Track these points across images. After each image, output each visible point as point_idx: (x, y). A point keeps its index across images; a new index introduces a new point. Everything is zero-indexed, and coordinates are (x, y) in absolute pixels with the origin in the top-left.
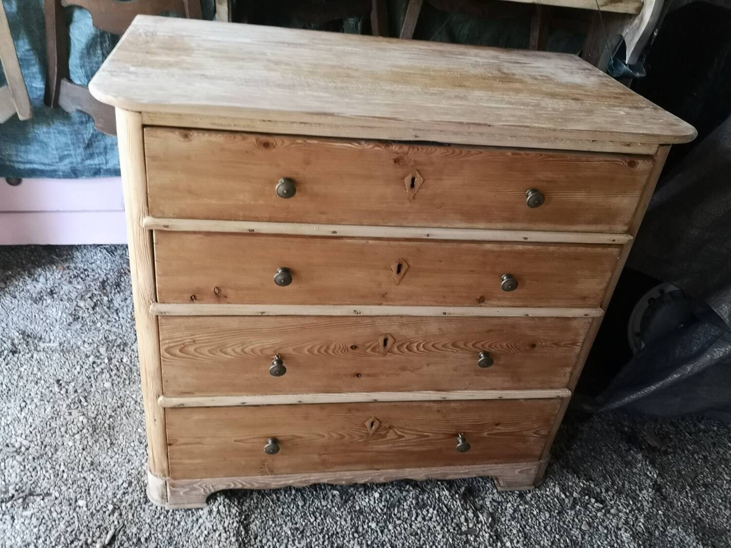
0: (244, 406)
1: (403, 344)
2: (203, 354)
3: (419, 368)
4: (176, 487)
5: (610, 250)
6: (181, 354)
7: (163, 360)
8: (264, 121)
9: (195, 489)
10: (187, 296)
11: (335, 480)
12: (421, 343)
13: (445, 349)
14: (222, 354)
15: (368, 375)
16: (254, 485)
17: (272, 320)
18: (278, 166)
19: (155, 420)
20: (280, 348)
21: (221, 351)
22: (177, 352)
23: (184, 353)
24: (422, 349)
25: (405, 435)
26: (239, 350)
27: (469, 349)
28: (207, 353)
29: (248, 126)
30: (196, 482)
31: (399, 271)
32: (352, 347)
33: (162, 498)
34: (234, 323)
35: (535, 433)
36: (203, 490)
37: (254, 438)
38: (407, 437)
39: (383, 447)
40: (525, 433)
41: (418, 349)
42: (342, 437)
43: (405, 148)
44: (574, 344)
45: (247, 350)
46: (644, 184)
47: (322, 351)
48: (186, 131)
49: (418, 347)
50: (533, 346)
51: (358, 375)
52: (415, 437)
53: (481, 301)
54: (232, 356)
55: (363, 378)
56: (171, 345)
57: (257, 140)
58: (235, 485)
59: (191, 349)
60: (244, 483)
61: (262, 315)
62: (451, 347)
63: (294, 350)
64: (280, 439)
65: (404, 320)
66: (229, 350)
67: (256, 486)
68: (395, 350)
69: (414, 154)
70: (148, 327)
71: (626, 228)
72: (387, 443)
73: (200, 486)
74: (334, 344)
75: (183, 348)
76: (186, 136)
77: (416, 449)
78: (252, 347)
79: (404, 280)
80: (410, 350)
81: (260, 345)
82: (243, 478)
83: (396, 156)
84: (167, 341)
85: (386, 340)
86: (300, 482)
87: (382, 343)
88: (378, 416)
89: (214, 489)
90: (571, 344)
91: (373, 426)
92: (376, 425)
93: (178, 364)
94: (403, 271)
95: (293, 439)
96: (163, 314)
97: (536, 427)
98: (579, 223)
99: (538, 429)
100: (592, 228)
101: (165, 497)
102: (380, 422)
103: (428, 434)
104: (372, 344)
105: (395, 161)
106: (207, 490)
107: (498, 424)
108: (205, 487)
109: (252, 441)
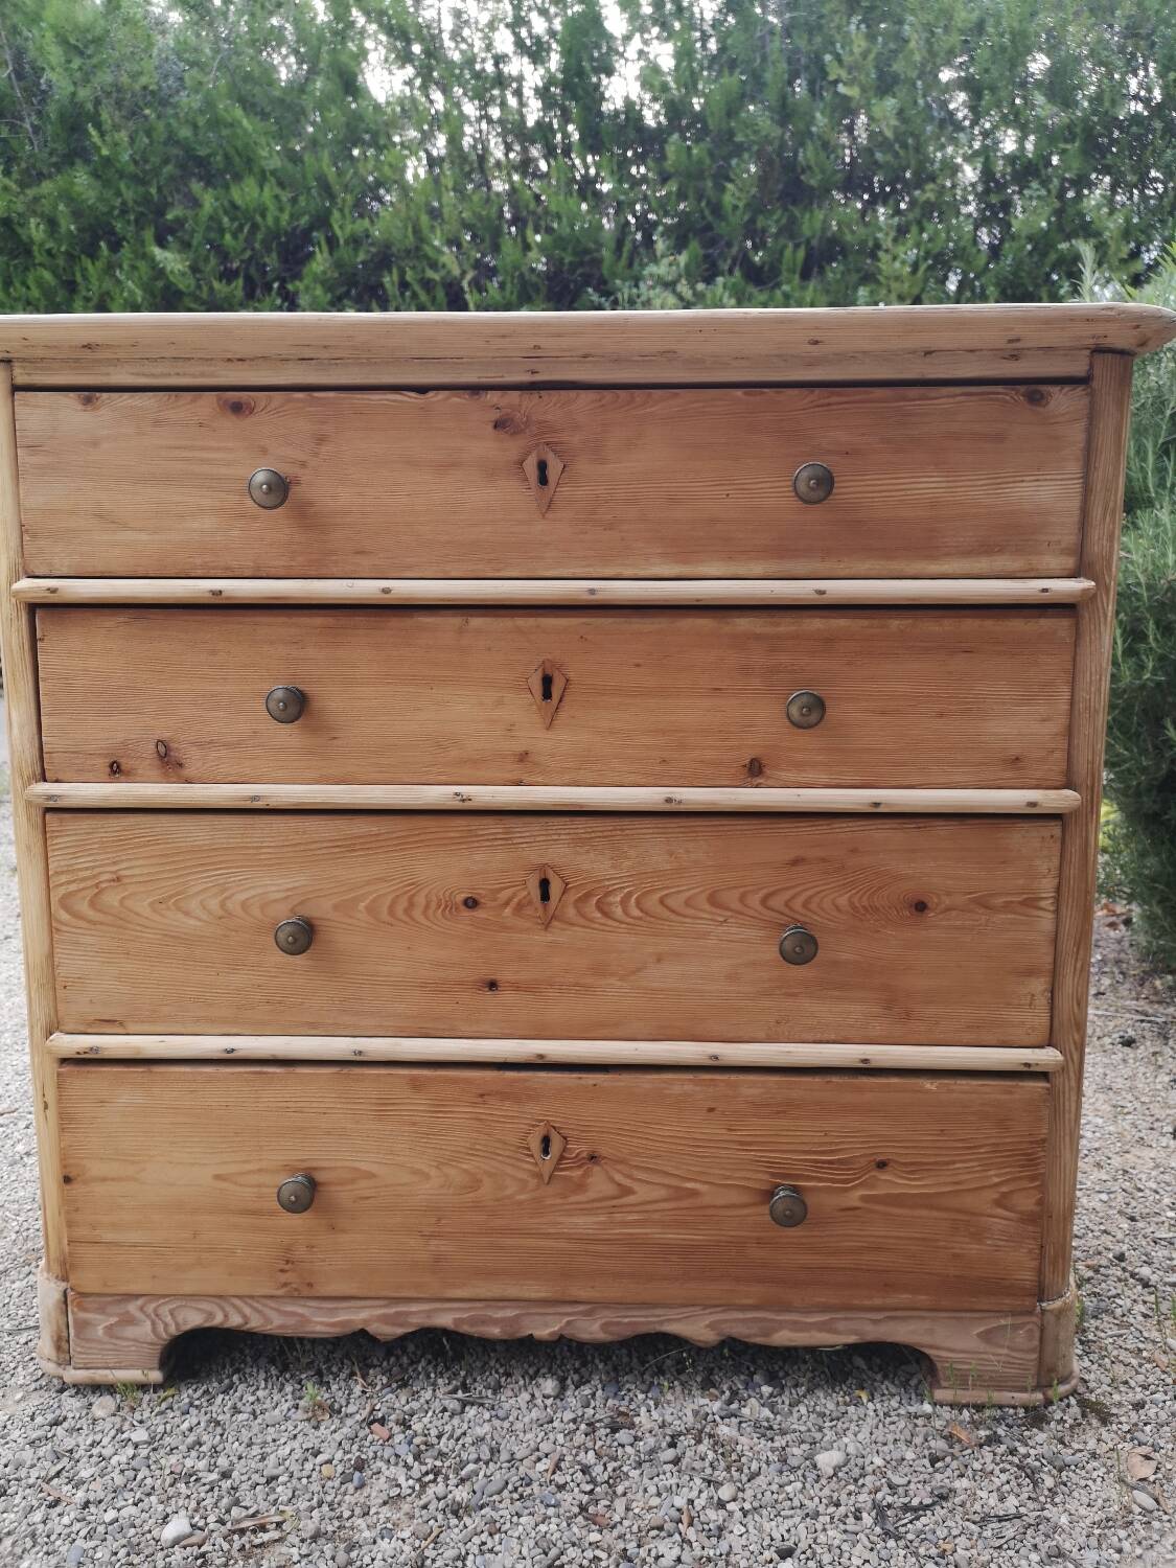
0: (230, 1059)
1: (588, 896)
2: (137, 914)
3: (639, 970)
4: (87, 1311)
6: (91, 914)
7: (58, 930)
8: (229, 360)
10: (102, 764)
12: (630, 894)
13: (691, 912)
14: (180, 916)
15: (517, 987)
16: (268, 1320)
18: (264, 451)
19: (46, 1107)
20: (301, 904)
21: (179, 909)
22: (83, 907)
23: (97, 910)
24: (636, 912)
25: (636, 1186)
26: (214, 904)
27: (752, 913)
28: (147, 912)
29: (203, 375)
31: (547, 695)
32: (466, 903)
33: (58, 1348)
34: (199, 832)
35: (998, 1203)
36: (150, 1326)
38: (643, 1193)
39: (584, 1223)
40: (969, 1201)
41: (625, 912)
42: (475, 1182)
43: (514, 395)
44: (1031, 902)
45: (229, 905)
47: (399, 911)
48: (90, 392)
49: (624, 902)
50: (921, 907)
51: (493, 985)
52: (663, 1193)
53: (755, 771)
54: (200, 920)
55: (506, 997)
56: (73, 887)
57: (219, 399)
58: (226, 1317)
59: (113, 900)
60: (248, 1313)
61: (255, 808)
62: (707, 907)
63: (336, 907)
64: (320, 1177)
65: (580, 828)
66: (194, 905)
67: (274, 1325)
68: (571, 912)
69: (532, 408)
70: (29, 848)
71: (1070, 562)
72: (591, 1208)
73: (141, 1309)
74: (426, 891)
75: (97, 895)
76: (89, 402)
77: (673, 1236)
78: (241, 897)
79: (564, 715)
80: (606, 914)
81: (260, 891)
83: (495, 415)
84: (63, 878)
85: (544, 884)
86: (385, 1319)
87: (536, 893)
88: (557, 1121)
89: (177, 1324)
90: (1023, 903)
91: (546, 1151)
92: (556, 1146)
93: (89, 940)
94: (556, 692)
95: (353, 1181)
96: (51, 804)
97: (996, 1180)
98: (948, 555)
99: (1004, 1189)
100: (982, 564)
101: (65, 1346)
102: (565, 1138)
103: (697, 1186)
104: (514, 895)
105: (497, 425)
106: (161, 1327)
107: (882, 1165)
108: (153, 1316)
109: (255, 1179)
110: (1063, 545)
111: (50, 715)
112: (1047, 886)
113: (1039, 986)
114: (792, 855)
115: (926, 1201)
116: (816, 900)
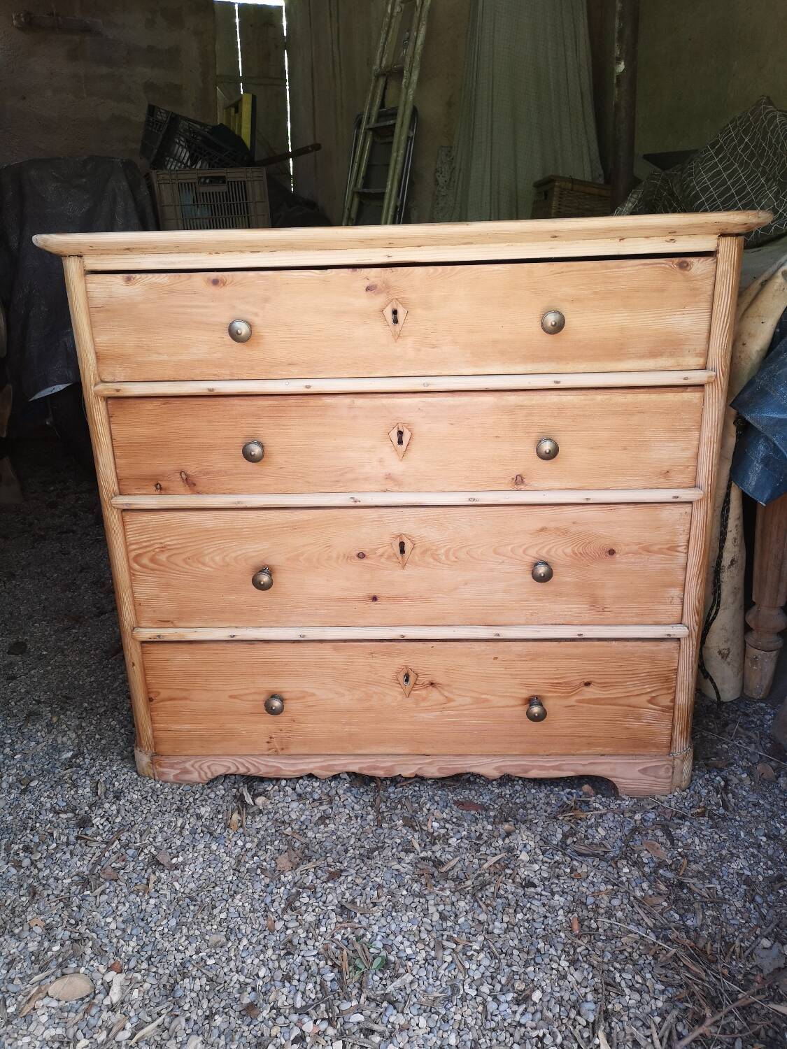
0: (232, 641)
1: (424, 553)
2: (177, 565)
3: (455, 588)
4: (164, 767)
5: (686, 394)
6: (152, 565)
7: (133, 574)
8: (210, 253)
9: (187, 771)
10: (151, 485)
11: (369, 769)
12: (449, 549)
13: (483, 557)
14: (200, 565)
15: (389, 599)
16: (260, 770)
17: (252, 515)
21: (199, 562)
22: (147, 562)
23: (155, 563)
24: (454, 559)
26: (218, 559)
27: (518, 558)
28: (182, 564)
29: (194, 263)
31: (400, 441)
32: (358, 555)
35: (650, 702)
37: (255, 693)
38: (459, 701)
39: (428, 716)
40: (633, 701)
44: (673, 548)
45: (227, 559)
46: (710, 293)
47: (322, 560)
48: (129, 274)
49: (446, 553)
50: (612, 552)
51: (375, 599)
52: (470, 700)
53: (518, 483)
54: (212, 568)
55: (382, 604)
56: (140, 552)
57: (205, 277)
58: (238, 768)
59: (163, 558)
60: (248, 766)
61: (239, 507)
62: (493, 555)
63: (286, 559)
64: (286, 696)
66: (207, 559)
67: (264, 771)
68: (417, 559)
71: (699, 362)
72: (431, 709)
73: (193, 766)
74: (337, 550)
75: (154, 555)
76: (129, 281)
77: (475, 721)
78: (234, 555)
79: (409, 454)
80: (436, 560)
81: (244, 551)
83: (367, 283)
84: (134, 547)
85: (402, 545)
86: (322, 768)
87: (398, 549)
88: (412, 666)
89: (212, 773)
90: (668, 549)
91: (407, 680)
92: (412, 679)
93: (150, 579)
94: (406, 439)
95: (304, 697)
96: (125, 507)
97: (649, 690)
98: (629, 358)
99: (653, 695)
100: (650, 363)
102: (417, 674)
103: (488, 697)
104: (386, 551)
105: (368, 289)
106: (203, 774)
107: (587, 684)
108: (199, 770)
109: (250, 698)
110: (698, 352)
111: (119, 458)
112: (682, 539)
113: (676, 592)
114: (540, 525)
115: (611, 702)
116: (554, 550)
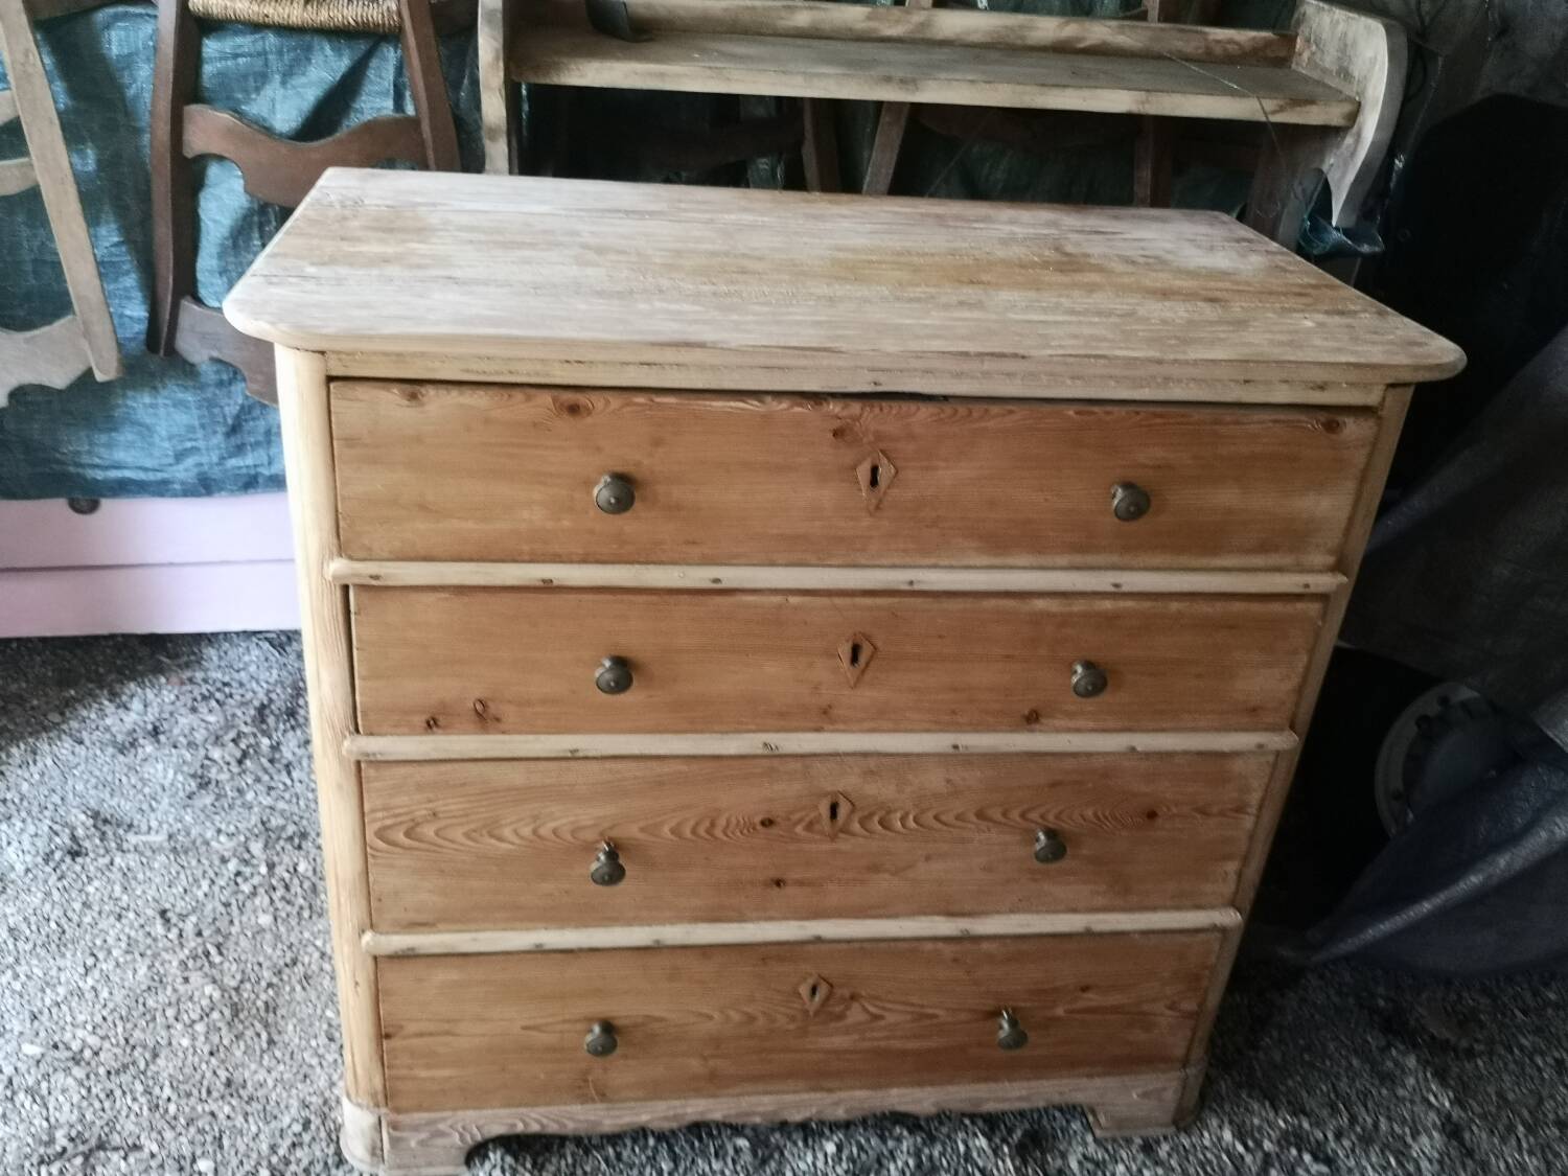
0: (540, 952)
1: (871, 815)
2: (452, 841)
3: (909, 867)
4: (402, 1130)
5: (1300, 606)
6: (407, 842)
7: (373, 856)
8: (567, 362)
9: (442, 1134)
10: (419, 720)
11: (738, 1115)
12: (909, 812)
13: (959, 823)
14: (493, 841)
15: (801, 883)
16: (565, 1126)
17: (595, 766)
18: (599, 449)
19: (357, 983)
20: (611, 828)
21: (492, 836)
22: (401, 837)
23: (413, 839)
24: (911, 824)
25: (886, 1014)
26: (526, 831)
27: (1013, 824)
28: (462, 839)
29: (537, 374)
30: (444, 1119)
31: (854, 659)
32: (763, 823)
33: (373, 1154)
34: (515, 775)
35: (1168, 1008)
36: (457, 1135)
37: (564, 1021)
38: (891, 1018)
39: (839, 1041)
40: (1146, 1007)
41: (903, 826)
42: (751, 1019)
43: (855, 407)
44: (1240, 809)
45: (543, 831)
46: (1362, 466)
47: (701, 831)
48: (413, 386)
49: (903, 820)
50: (1152, 815)
51: (778, 883)
53: (1032, 719)
54: (513, 844)
55: (790, 890)
56: (388, 822)
57: (555, 400)
58: (526, 1124)
59: (428, 831)
60: (545, 1121)
61: (574, 757)
62: (974, 819)
63: (642, 830)
64: (618, 1023)
65: (872, 763)
66: (507, 832)
67: (570, 1127)
68: (856, 827)
69: (872, 419)
70: (340, 787)
71: (1331, 560)
72: (847, 1031)
73: (451, 1127)
74: (727, 815)
75: (412, 828)
76: (413, 397)
77: (912, 1045)
78: (553, 825)
79: (868, 676)
80: (886, 828)
81: (571, 819)
82: (542, 1110)
83: (837, 424)
84: (379, 814)
85: (834, 807)
86: (666, 1118)
87: (826, 813)
88: (825, 973)
89: (482, 1135)
90: (1234, 810)
91: (814, 993)
92: (821, 990)
93: (403, 862)
94: (863, 658)
95: (646, 1024)
96: (366, 758)
97: (1170, 993)
98: (1229, 552)
99: (1175, 998)
100: (1258, 560)
101: (378, 1152)
102: (831, 986)
103: (937, 1011)
104: (806, 815)
105: (836, 433)
106: (468, 1137)
107: (1086, 989)
108: (462, 1131)
109: (559, 1027)
110: (1328, 546)
111: (363, 678)
112: (1255, 797)
113: (1233, 866)
114: (1052, 778)
